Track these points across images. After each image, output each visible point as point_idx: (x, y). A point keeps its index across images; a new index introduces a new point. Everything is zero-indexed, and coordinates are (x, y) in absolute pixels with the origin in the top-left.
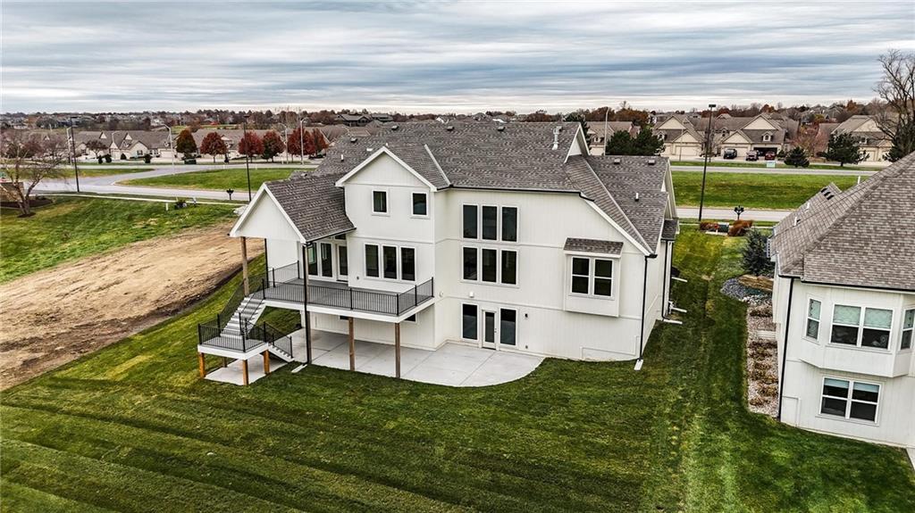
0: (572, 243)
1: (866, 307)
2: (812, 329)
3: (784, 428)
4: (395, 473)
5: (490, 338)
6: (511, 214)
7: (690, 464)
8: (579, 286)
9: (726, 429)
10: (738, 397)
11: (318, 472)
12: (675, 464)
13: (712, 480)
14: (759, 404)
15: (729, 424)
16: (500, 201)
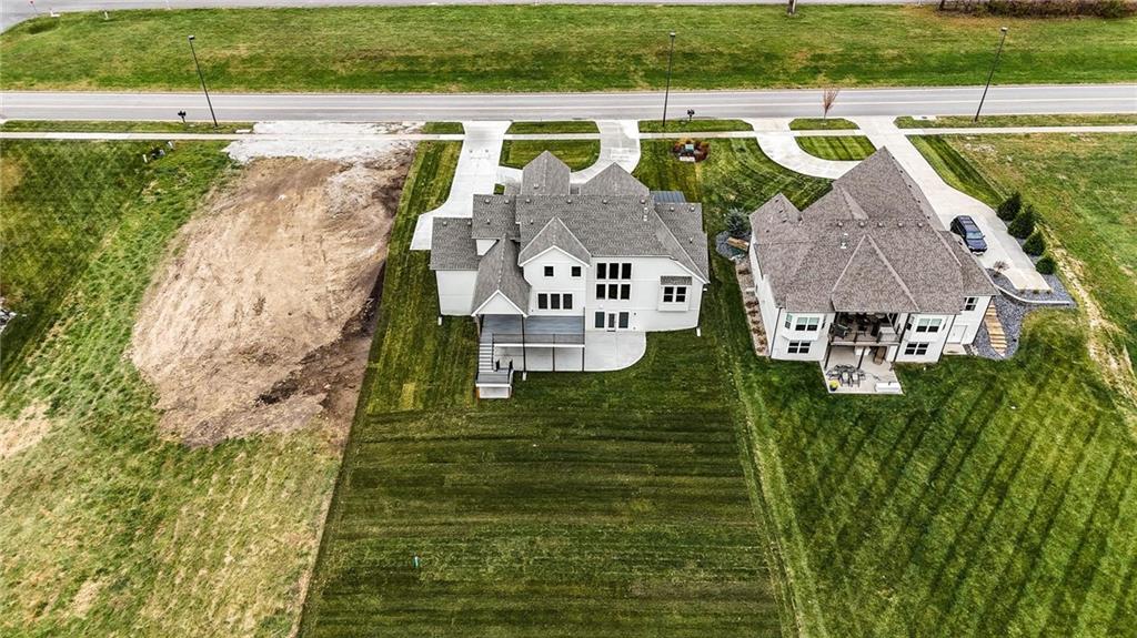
0: (664, 280)
1: (809, 317)
2: (788, 325)
3: (772, 360)
4: (629, 433)
5: (612, 325)
6: (627, 268)
7: (743, 394)
8: (668, 299)
9: (751, 369)
10: (750, 347)
11: (595, 442)
12: (737, 397)
13: (754, 402)
14: (761, 351)
15: (752, 366)
16: (620, 261)
